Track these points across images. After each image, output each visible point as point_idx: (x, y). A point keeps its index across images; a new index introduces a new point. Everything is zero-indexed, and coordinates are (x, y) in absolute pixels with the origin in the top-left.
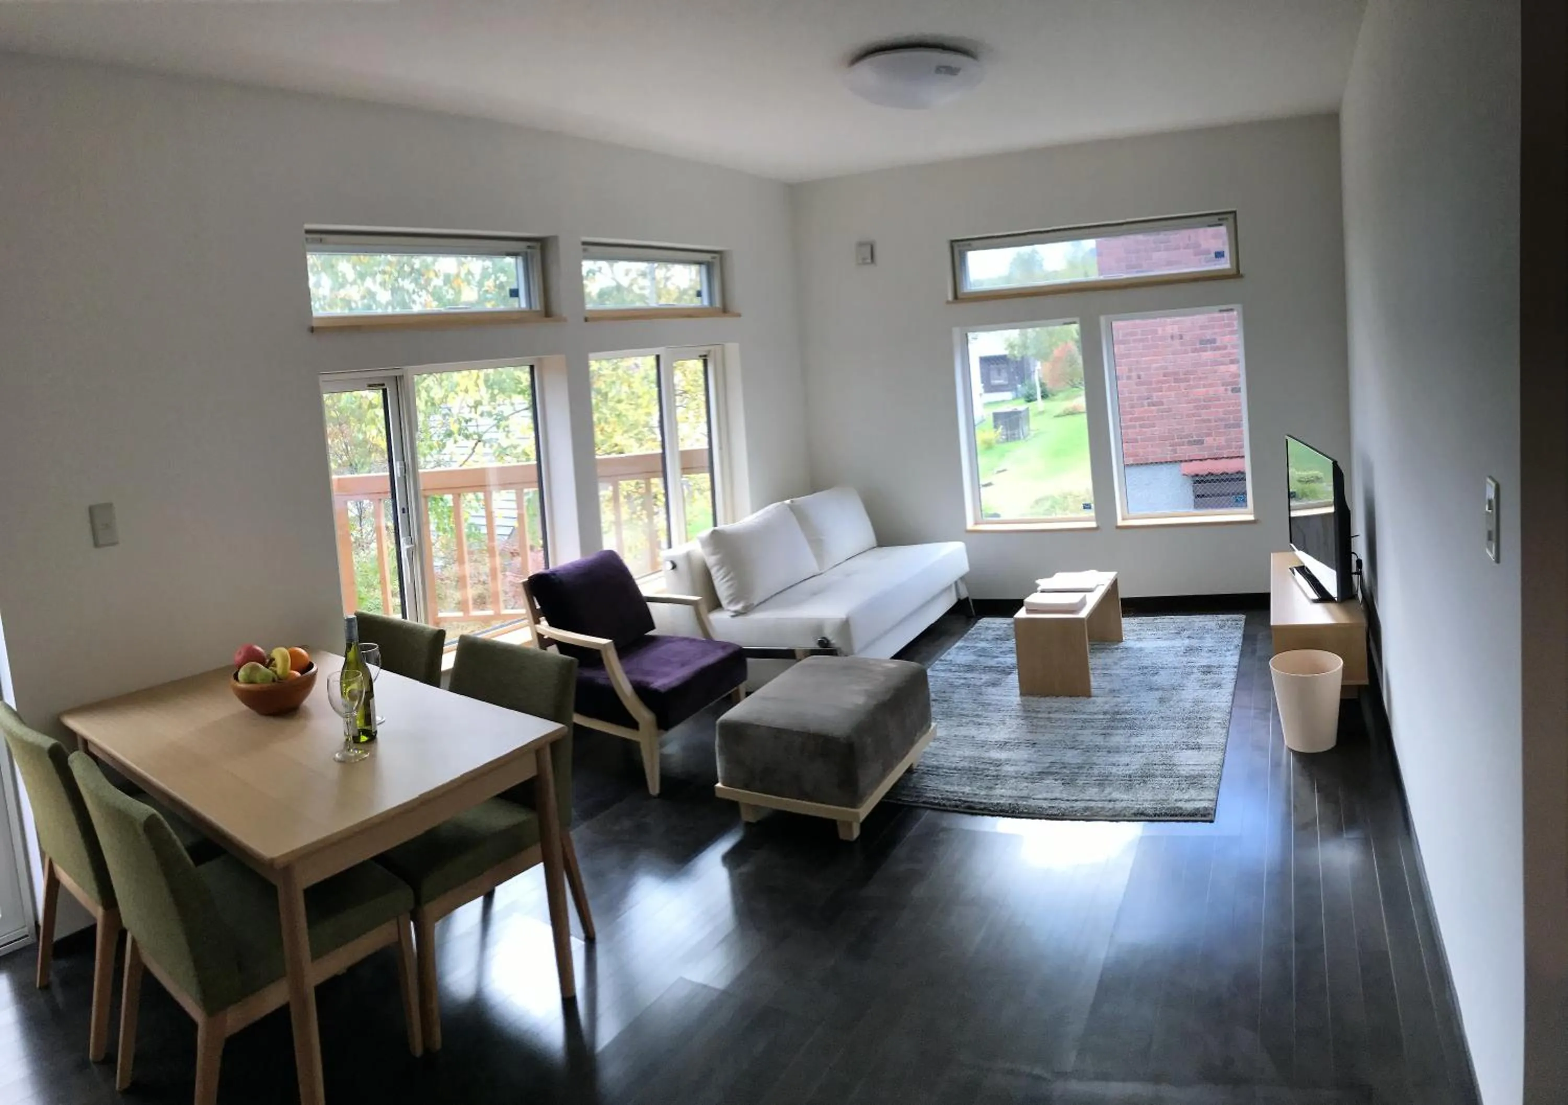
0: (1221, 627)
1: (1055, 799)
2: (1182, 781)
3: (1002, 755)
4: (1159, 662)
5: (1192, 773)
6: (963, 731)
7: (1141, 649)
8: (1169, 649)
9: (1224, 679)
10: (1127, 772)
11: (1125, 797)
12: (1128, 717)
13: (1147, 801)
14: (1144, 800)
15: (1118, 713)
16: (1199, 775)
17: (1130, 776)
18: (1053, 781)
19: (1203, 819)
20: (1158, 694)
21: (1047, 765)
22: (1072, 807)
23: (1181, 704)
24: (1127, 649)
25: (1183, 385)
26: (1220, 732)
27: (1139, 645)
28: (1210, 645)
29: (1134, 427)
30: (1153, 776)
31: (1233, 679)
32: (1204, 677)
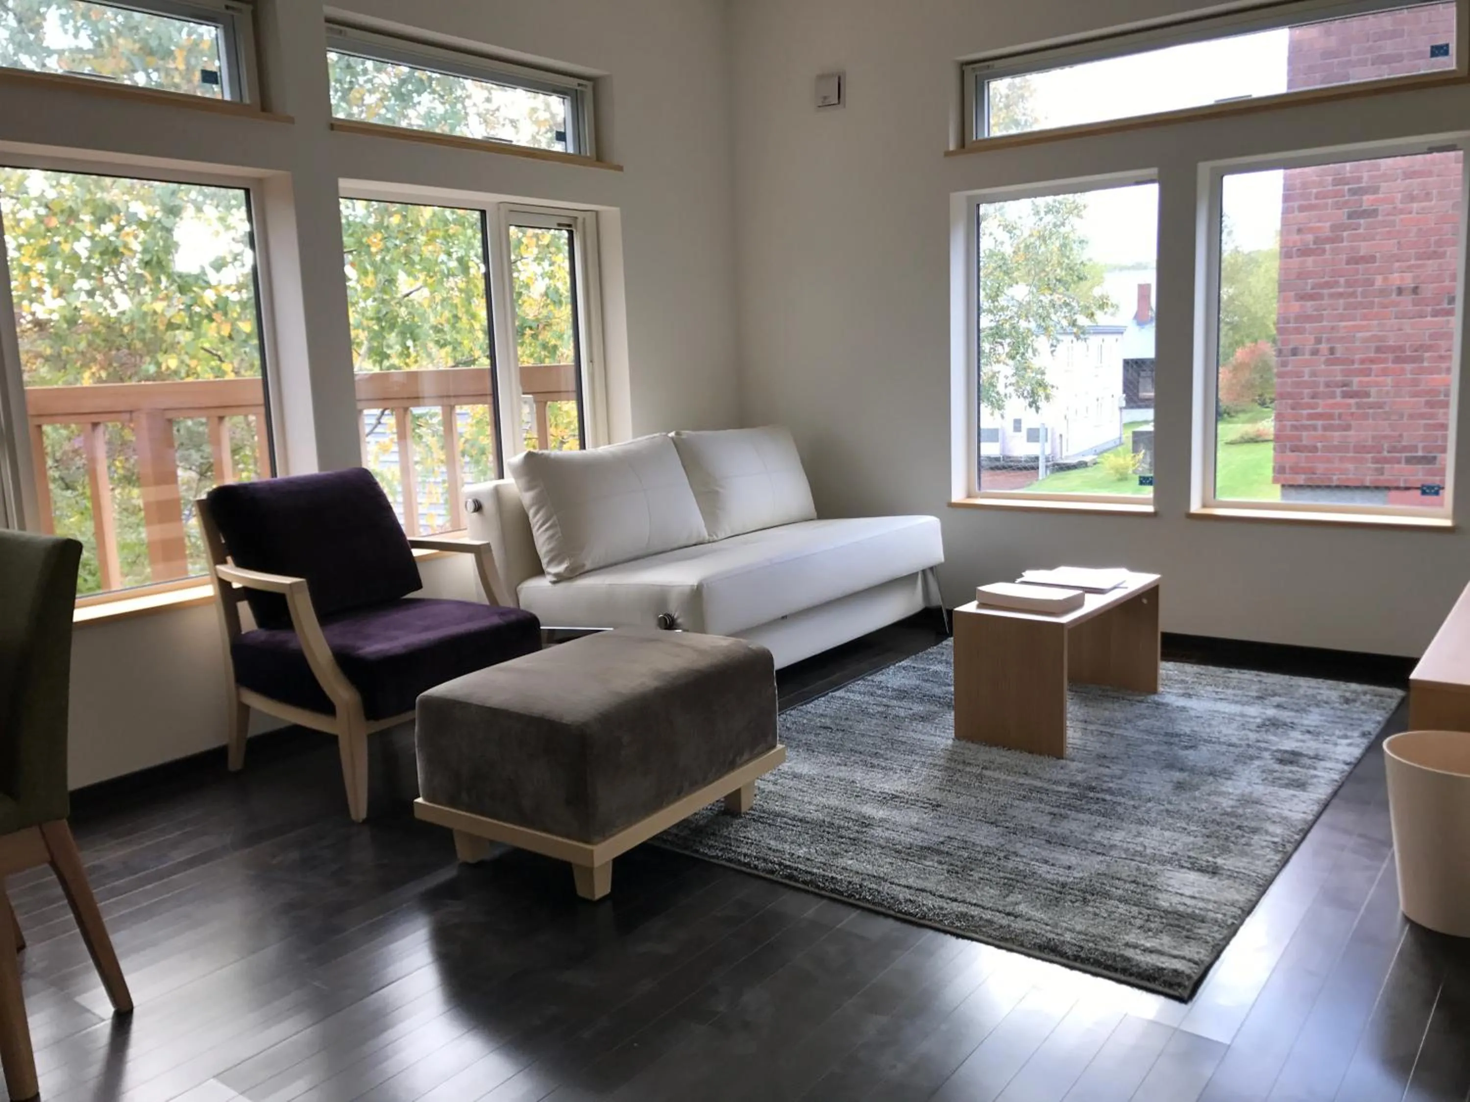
0: (1347, 701)
1: (923, 890)
2: (1155, 917)
3: (880, 813)
4: (1205, 732)
5: (1181, 908)
6: (844, 772)
7: (1183, 709)
8: (1231, 718)
9: (1315, 776)
10: (1061, 879)
11: (1038, 915)
12: (1108, 797)
13: (1072, 931)
14: (1067, 929)
15: (1092, 789)
16: (1193, 916)
17: (1064, 885)
18: (936, 865)
19: (1167, 990)
20: (1177, 776)
21: (941, 839)
22: (941, 908)
23: (1214, 798)
24: (1158, 705)
25: (1408, 367)
26: (1268, 857)
27: (1182, 702)
28: (1314, 724)
29: (1315, 428)
30: (1107, 895)
31: (1336, 781)
32: (1277, 767)
